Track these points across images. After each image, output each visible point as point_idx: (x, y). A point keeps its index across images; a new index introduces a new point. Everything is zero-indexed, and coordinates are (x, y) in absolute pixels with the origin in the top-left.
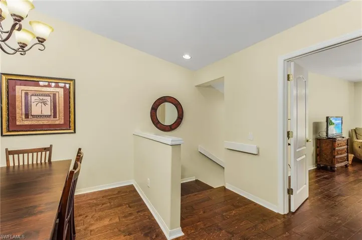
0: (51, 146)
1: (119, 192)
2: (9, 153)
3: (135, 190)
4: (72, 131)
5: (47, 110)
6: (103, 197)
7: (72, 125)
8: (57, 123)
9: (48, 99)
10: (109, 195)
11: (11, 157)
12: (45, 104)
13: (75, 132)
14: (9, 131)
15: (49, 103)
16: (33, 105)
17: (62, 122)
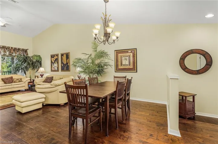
0: (126, 76)
1: (156, 105)
2: (115, 77)
3: (166, 107)
4: (136, 71)
5: (127, 63)
6: (147, 105)
7: (136, 68)
8: (130, 67)
9: (127, 58)
10: (151, 105)
11: (115, 78)
12: (126, 60)
13: (137, 72)
14: (117, 70)
15: (128, 60)
16: (123, 60)
17: (132, 67)
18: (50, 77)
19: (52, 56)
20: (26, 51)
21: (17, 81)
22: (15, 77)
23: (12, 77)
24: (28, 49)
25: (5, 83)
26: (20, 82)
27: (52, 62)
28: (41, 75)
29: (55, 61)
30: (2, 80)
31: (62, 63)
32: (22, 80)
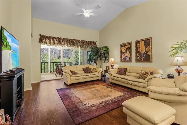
18: (124, 69)
19: (123, 46)
20: (95, 43)
21: (93, 71)
22: (91, 67)
23: (89, 67)
24: (97, 42)
25: (85, 72)
26: (95, 72)
27: (122, 52)
28: (111, 66)
29: (126, 51)
30: (82, 70)
31: (138, 52)
32: (97, 70)
